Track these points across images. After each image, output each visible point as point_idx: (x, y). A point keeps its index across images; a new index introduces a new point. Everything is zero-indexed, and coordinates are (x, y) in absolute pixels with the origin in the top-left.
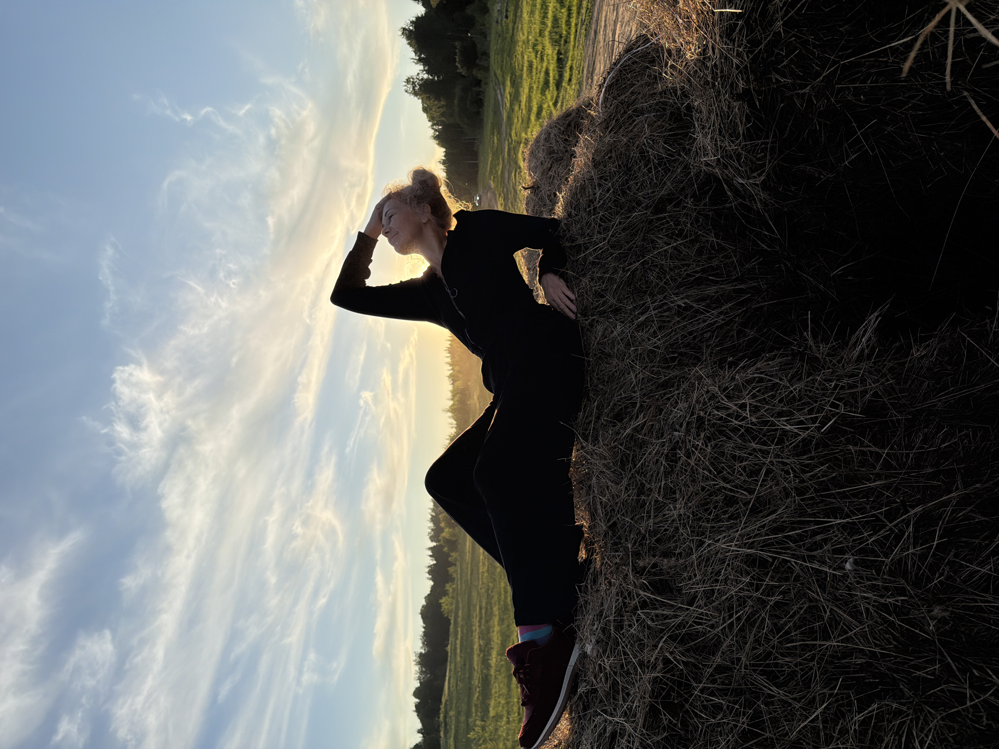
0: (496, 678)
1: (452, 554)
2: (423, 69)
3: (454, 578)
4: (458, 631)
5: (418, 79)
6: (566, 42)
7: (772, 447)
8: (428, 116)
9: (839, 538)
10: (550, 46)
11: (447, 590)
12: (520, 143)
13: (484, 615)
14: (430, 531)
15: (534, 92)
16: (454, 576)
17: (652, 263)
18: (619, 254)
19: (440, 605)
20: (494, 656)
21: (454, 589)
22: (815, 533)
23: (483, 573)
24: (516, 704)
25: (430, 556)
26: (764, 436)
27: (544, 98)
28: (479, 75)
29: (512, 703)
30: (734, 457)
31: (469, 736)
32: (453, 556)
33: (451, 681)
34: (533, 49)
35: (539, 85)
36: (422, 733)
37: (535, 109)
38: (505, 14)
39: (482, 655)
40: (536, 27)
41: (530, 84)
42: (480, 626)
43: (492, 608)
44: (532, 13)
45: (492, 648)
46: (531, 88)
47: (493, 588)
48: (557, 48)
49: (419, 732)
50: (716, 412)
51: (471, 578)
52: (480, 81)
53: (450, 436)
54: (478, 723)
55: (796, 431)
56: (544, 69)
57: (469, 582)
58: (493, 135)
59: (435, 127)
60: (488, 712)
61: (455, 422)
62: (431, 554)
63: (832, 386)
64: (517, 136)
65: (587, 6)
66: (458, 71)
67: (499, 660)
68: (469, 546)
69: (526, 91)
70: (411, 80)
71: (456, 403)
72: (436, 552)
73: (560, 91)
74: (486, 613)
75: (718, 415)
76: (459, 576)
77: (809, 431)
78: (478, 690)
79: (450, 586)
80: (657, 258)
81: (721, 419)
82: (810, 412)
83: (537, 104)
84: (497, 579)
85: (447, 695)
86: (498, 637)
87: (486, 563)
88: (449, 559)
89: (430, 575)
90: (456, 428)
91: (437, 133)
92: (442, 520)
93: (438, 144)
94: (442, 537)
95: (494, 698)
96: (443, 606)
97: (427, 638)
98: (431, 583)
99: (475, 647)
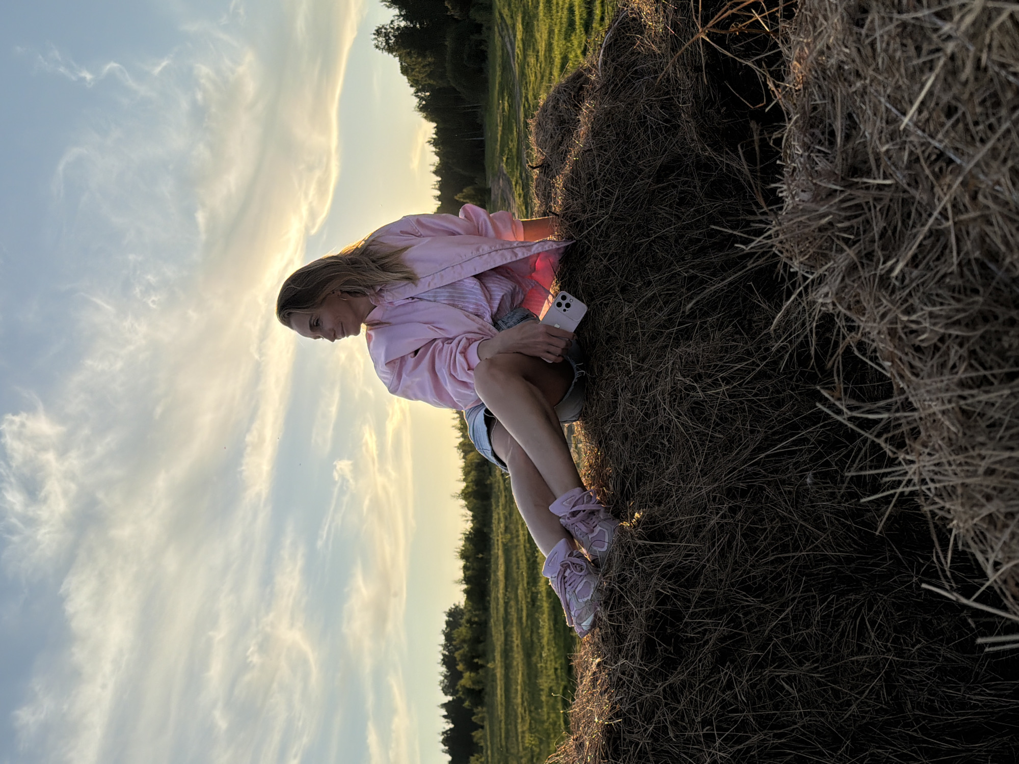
1: (477, 711)
2: (398, 14)
3: (482, 747)
5: (393, 28)
8: (409, 80)
14: (442, 678)
15: (556, 37)
16: (482, 744)
25: (445, 717)
27: (569, 45)
28: (477, 16)
32: (477, 714)
35: (562, 27)
37: (558, 61)
41: (550, 26)
46: (551, 32)
47: (539, 754)
51: (506, 743)
52: (481, 25)
56: (567, 6)
57: (504, 749)
58: (503, 99)
59: (420, 94)
61: (470, 513)
62: (446, 713)
66: (449, 13)
68: (501, 696)
69: (545, 36)
70: (383, 30)
71: (471, 484)
72: (453, 711)
73: (590, 35)
76: (489, 744)
79: (477, 759)
83: (561, 54)
87: (527, 718)
88: (473, 718)
89: (445, 745)
90: (472, 521)
91: (424, 102)
92: (460, 661)
93: (426, 118)
94: (461, 686)
98: (449, 758)
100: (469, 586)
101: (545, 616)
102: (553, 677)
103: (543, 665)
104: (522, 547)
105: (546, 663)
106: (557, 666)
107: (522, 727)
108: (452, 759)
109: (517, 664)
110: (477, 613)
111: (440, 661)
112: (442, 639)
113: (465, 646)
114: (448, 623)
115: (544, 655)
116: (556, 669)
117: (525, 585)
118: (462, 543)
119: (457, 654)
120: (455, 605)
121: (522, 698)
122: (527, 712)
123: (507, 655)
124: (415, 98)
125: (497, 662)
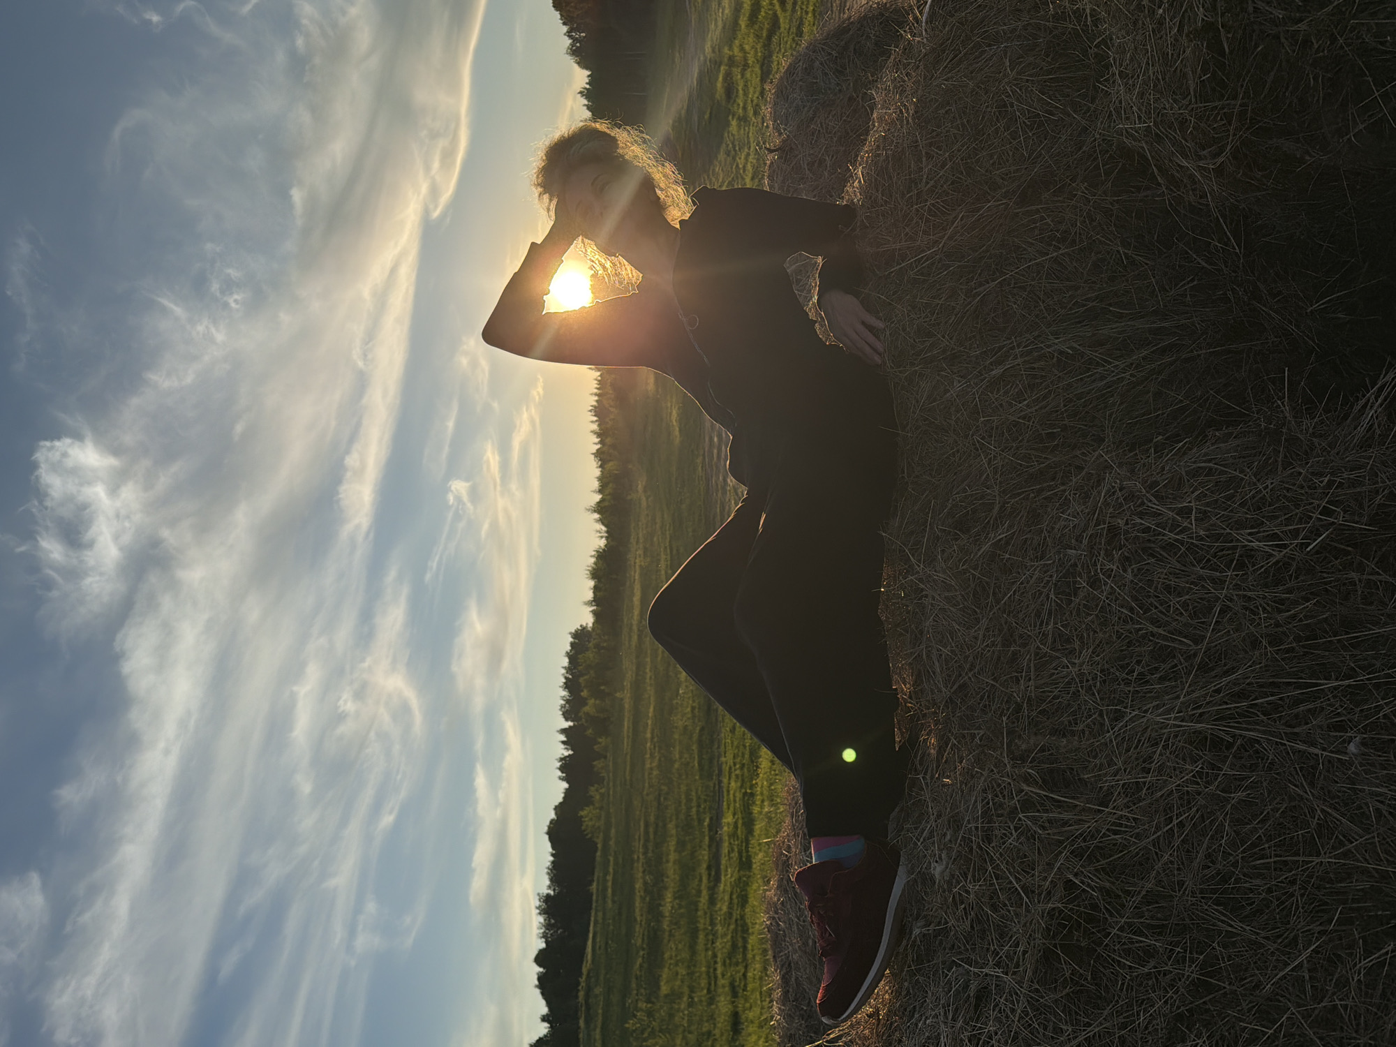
0: (671, 935)
1: (600, 740)
3: (603, 778)
4: (609, 861)
7: (1229, 574)
8: (561, 16)
9: (1336, 709)
11: (592, 797)
13: (652, 836)
14: (563, 702)
16: (604, 774)
17: (1015, 284)
18: (959, 266)
19: (579, 820)
20: (669, 900)
21: (602, 795)
22: (1297, 702)
23: (652, 769)
24: (704, 976)
25: (563, 742)
26: (1215, 556)
29: (697, 974)
30: (1168, 588)
31: (627, 1025)
32: (599, 743)
33: (598, 940)
36: (548, 1021)
39: (648, 899)
42: (645, 853)
43: (665, 826)
45: (666, 888)
49: (544, 1019)
50: (1139, 521)
51: (631, 777)
53: (597, 552)
54: (643, 1005)
55: (1267, 549)
57: (628, 783)
59: (574, 34)
60: (659, 988)
61: (604, 529)
62: (565, 739)
63: (1324, 483)
67: (677, 906)
68: (628, 728)
71: (608, 497)
72: (571, 737)
74: (655, 833)
75: (1142, 524)
76: (611, 775)
77: (1287, 550)
78: (641, 953)
79: (597, 790)
80: (1023, 276)
81: (1147, 530)
82: (1289, 521)
84: (675, 778)
85: (590, 962)
86: (674, 870)
87: (657, 756)
88: (595, 747)
89: (562, 772)
90: (607, 538)
91: (578, 45)
93: (578, 63)
94: (584, 712)
95: (667, 965)
96: (585, 821)
97: (558, 872)
98: (565, 785)
99: (637, 886)
100: (599, 608)
102: (689, 716)
103: (679, 701)
104: (663, 573)
105: (683, 701)
106: (695, 705)
107: (651, 764)
108: (570, 787)
109: (649, 697)
110: (606, 637)
111: (562, 684)
112: (565, 662)
113: (592, 672)
114: (572, 644)
115: (681, 692)
116: (693, 709)
118: (593, 560)
119: (581, 680)
120: (581, 626)
121: (652, 733)
122: (657, 749)
123: (638, 686)
124: (566, 38)
125: (626, 692)
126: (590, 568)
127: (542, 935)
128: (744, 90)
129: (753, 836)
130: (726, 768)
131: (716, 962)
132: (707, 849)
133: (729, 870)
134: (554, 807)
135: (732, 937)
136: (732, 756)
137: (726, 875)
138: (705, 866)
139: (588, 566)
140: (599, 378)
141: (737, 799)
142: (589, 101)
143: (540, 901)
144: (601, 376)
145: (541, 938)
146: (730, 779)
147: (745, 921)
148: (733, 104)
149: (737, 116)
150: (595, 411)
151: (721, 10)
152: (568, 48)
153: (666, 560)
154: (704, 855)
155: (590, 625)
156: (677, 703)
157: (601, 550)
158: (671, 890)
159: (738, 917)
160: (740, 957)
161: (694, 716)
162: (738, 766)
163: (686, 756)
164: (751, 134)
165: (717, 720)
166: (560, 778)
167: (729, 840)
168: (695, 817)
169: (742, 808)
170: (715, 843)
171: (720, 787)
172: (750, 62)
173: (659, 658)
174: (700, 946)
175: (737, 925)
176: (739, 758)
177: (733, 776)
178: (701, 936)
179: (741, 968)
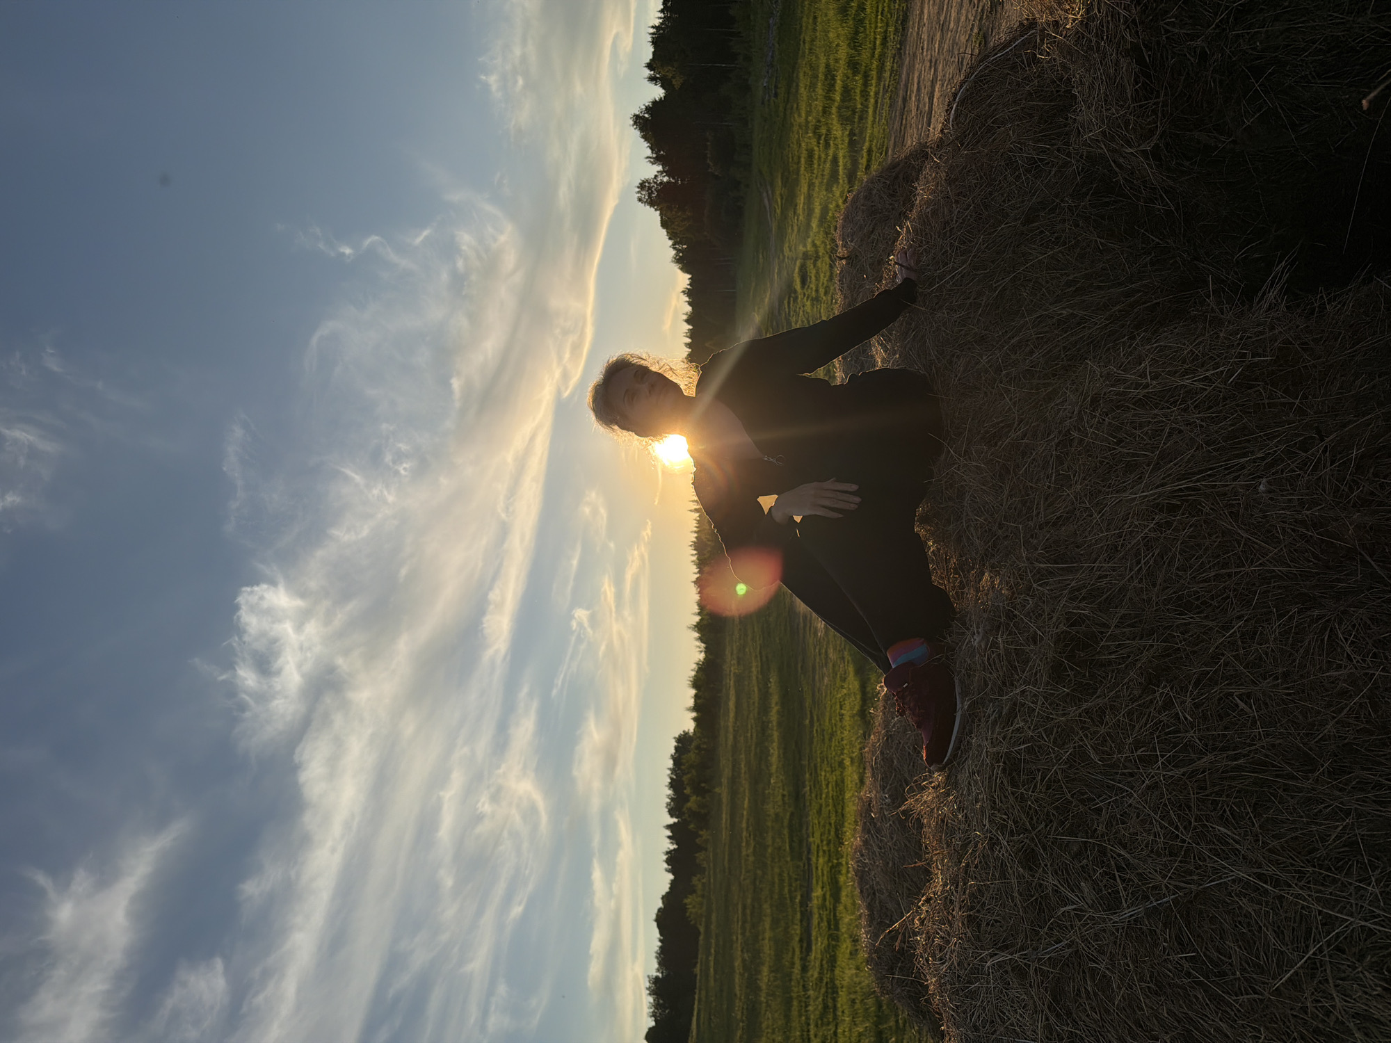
0: (768, 1006)
1: (701, 833)
2: (662, 170)
3: (704, 868)
4: (711, 943)
5: (656, 183)
6: (861, 118)
8: (668, 232)
10: (839, 126)
11: (694, 886)
12: (796, 259)
13: (749, 918)
14: (669, 800)
15: (817, 190)
16: (705, 865)
19: (684, 908)
20: (765, 974)
21: (704, 884)
23: (748, 856)
25: (669, 837)
27: (830, 195)
28: (738, 175)
32: (701, 836)
33: (702, 1016)
34: (814, 133)
35: (823, 179)
37: (817, 212)
38: (773, 92)
39: (746, 975)
40: (819, 105)
41: (810, 180)
42: (743, 934)
43: (760, 907)
44: (812, 86)
45: (762, 964)
46: (811, 185)
48: (849, 128)
51: (729, 865)
52: (739, 182)
56: (830, 157)
57: (727, 871)
58: (757, 252)
59: (677, 246)
61: (703, 645)
62: (670, 834)
64: (790, 250)
65: (892, 67)
66: (710, 170)
67: (773, 979)
68: (726, 820)
69: (805, 189)
70: (647, 184)
71: (705, 617)
72: (676, 832)
74: (752, 914)
76: (712, 865)
78: (741, 1025)
79: (699, 880)
83: (820, 204)
84: (769, 862)
86: (770, 946)
87: (752, 843)
88: (697, 840)
89: (668, 865)
90: (706, 652)
91: (681, 254)
92: (687, 784)
94: (687, 808)
95: (765, 1034)
96: (689, 908)
97: (666, 956)
98: (671, 877)
99: (736, 964)
100: (699, 714)
101: (775, 745)
102: (780, 803)
103: (770, 791)
104: (754, 678)
105: (774, 790)
106: (785, 793)
107: (747, 851)
108: (675, 878)
109: (745, 790)
110: (706, 740)
111: (667, 784)
112: (670, 763)
113: (693, 771)
114: (676, 748)
115: (772, 781)
116: (783, 796)
117: (756, 715)
119: (685, 778)
120: (684, 731)
121: (748, 823)
122: (752, 837)
123: (734, 780)
124: (672, 249)
125: (723, 788)
126: (691, 679)
127: (651, 1014)
128: (816, 277)
129: (840, 903)
130: (814, 848)
131: (809, 1024)
132: (799, 924)
133: (819, 939)
134: (661, 896)
135: (823, 1000)
136: (819, 834)
137: (816, 944)
138: (797, 939)
139: (690, 677)
140: (698, 518)
141: (825, 873)
142: (689, 298)
143: (650, 983)
144: (699, 516)
145: (651, 1016)
146: (818, 856)
147: (834, 984)
148: (807, 289)
149: (810, 298)
150: (695, 546)
151: (796, 218)
152: (673, 257)
153: (757, 666)
154: (796, 930)
155: (692, 731)
156: (769, 793)
157: (701, 663)
158: (767, 964)
159: (828, 980)
160: (830, 1017)
161: (784, 803)
162: (825, 843)
163: (778, 840)
164: (822, 310)
165: (804, 805)
166: (667, 870)
167: (819, 911)
168: (787, 896)
169: (830, 881)
170: (806, 916)
171: (809, 865)
172: (821, 254)
173: (752, 754)
174: (795, 1013)
175: (827, 988)
176: (826, 836)
177: (821, 853)
178: (795, 1003)
179: (832, 1027)
